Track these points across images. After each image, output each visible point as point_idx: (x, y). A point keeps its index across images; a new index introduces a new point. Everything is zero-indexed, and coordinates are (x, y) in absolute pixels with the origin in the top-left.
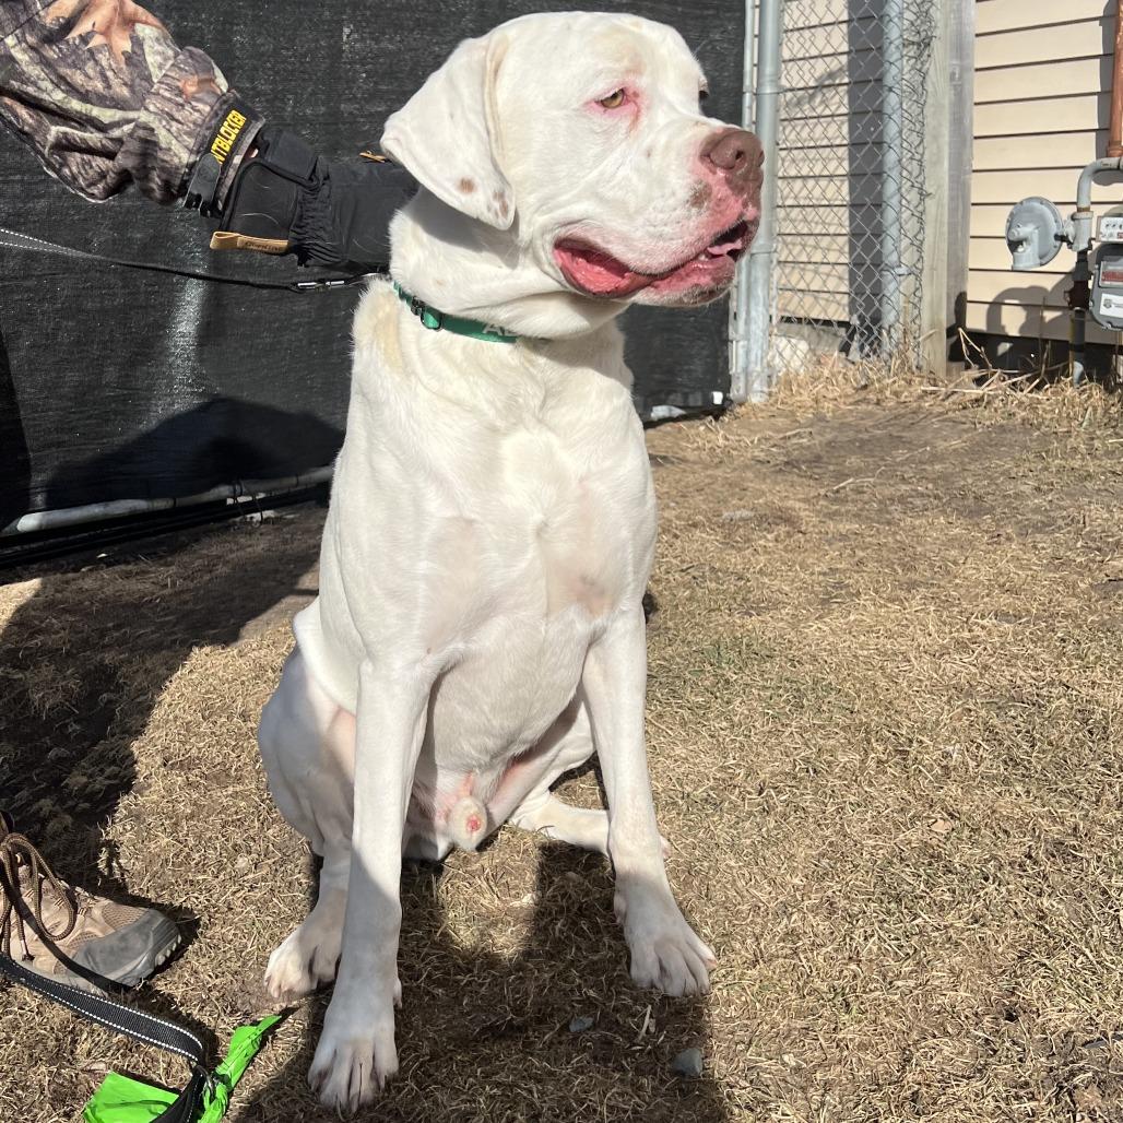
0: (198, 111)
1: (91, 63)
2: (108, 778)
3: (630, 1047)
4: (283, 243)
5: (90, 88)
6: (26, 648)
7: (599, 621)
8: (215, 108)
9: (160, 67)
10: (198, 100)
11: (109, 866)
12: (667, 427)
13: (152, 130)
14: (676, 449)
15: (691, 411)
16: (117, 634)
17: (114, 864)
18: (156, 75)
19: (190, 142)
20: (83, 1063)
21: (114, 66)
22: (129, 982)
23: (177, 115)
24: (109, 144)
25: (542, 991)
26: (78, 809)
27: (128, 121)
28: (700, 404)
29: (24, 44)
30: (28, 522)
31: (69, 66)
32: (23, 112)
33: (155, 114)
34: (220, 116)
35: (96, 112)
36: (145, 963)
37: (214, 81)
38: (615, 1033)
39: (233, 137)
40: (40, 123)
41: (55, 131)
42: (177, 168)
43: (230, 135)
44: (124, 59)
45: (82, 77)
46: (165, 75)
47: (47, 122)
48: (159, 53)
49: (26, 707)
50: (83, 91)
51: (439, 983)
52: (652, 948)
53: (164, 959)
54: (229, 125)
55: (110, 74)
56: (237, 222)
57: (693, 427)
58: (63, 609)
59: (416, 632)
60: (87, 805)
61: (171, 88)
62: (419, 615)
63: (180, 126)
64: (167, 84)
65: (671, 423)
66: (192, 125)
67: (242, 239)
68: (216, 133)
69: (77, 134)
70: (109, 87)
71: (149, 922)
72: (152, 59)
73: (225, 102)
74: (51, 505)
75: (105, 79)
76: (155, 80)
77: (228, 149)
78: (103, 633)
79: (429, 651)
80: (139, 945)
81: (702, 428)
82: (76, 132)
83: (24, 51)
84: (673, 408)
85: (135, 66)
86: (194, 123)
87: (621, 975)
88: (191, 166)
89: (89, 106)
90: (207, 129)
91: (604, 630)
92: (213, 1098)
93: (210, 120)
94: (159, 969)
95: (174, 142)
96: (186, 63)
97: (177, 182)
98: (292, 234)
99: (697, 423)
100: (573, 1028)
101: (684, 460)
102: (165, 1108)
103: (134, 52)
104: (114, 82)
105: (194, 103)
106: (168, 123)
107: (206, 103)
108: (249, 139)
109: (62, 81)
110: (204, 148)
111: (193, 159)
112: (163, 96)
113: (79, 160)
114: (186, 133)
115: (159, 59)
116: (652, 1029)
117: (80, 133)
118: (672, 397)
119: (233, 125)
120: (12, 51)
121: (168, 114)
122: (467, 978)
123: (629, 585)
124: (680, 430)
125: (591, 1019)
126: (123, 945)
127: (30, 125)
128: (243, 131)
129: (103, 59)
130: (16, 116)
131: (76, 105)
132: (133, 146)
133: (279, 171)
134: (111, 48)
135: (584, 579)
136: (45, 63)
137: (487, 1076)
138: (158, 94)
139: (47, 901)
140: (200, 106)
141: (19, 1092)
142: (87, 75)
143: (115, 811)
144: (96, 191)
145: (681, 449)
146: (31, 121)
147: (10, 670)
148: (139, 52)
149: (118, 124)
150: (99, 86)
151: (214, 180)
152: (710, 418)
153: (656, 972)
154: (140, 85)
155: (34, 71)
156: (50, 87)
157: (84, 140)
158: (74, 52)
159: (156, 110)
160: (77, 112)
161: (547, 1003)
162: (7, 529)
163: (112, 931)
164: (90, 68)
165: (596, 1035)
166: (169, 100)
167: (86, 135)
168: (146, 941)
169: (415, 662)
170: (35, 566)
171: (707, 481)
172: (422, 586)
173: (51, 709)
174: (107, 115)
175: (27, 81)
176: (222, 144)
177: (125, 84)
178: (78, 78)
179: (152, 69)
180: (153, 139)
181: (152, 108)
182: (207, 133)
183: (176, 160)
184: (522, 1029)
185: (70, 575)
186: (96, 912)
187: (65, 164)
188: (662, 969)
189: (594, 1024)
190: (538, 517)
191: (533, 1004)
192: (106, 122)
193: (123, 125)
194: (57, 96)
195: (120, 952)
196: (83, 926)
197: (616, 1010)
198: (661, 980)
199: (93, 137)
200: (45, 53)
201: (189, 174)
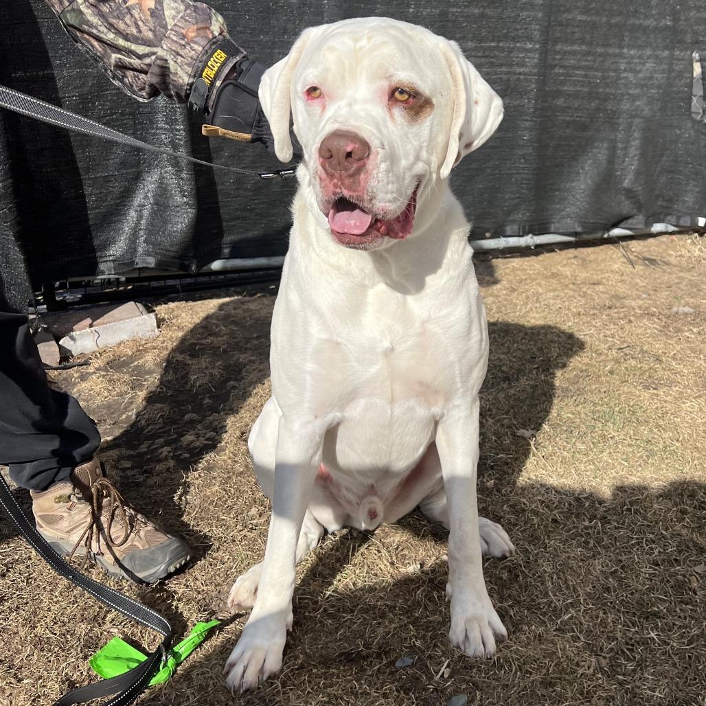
0: (194, 50)
1: (128, 16)
2: (207, 440)
3: (428, 684)
4: (249, 136)
5: (129, 32)
6: (202, 344)
7: (436, 410)
8: (206, 48)
9: (174, 18)
10: (196, 43)
11: (180, 499)
12: (664, 238)
13: (166, 60)
14: (664, 255)
15: (681, 229)
16: (256, 342)
17: (183, 498)
18: (170, 23)
19: (189, 70)
20: (107, 626)
21: (143, 18)
22: (151, 580)
23: (181, 52)
24: (144, 67)
25: (388, 635)
26: (182, 457)
27: (154, 54)
28: (688, 224)
29: (87, 3)
30: (216, 265)
31: (115, 17)
32: (96, 44)
33: (167, 51)
34: (209, 54)
35: (133, 47)
36: (163, 570)
37: (209, 28)
38: (422, 673)
39: (216, 69)
40: (106, 51)
41: (114, 57)
42: (181, 86)
43: (214, 67)
44: (149, 13)
45: (123, 25)
46: (175, 25)
47: (110, 51)
48: (173, 9)
49: (186, 383)
50: (124, 33)
51: (331, 616)
52: (463, 621)
53: (174, 569)
54: (214, 60)
55: (140, 23)
56: (217, 120)
57: (682, 239)
58: (233, 321)
59: (306, 405)
60: (187, 455)
61: (177, 33)
62: (308, 394)
63: (183, 59)
64: (176, 31)
65: (667, 236)
66: (190, 59)
67: (221, 131)
68: (205, 65)
69: (126, 60)
70: (140, 32)
71: (168, 545)
72: (168, 13)
73: (214, 43)
74: (233, 256)
75: (138, 27)
76: (169, 28)
77: (212, 76)
78: (248, 340)
79: (316, 417)
80: (160, 559)
81: (689, 241)
82: (126, 58)
83: (88, 7)
84: (669, 225)
85: (157, 17)
86: (191, 58)
87: (443, 634)
88: (191, 85)
89: (129, 43)
90: (200, 62)
91: (443, 416)
92: (165, 665)
93: (202, 57)
94: (170, 576)
95: (179, 69)
96: (189, 16)
97: (183, 94)
98: (254, 131)
99: (686, 237)
100: (398, 664)
101: (667, 264)
102: (137, 664)
103: (156, 8)
104: (143, 28)
105: (192, 45)
106: (175, 57)
107: (200, 45)
108: (226, 70)
109: (111, 27)
110: (198, 74)
111: (191, 81)
112: (172, 40)
113: (132, 75)
114: (186, 64)
115: (173, 12)
116: (446, 676)
117: (128, 59)
118: (669, 218)
119: (217, 60)
120: (81, 7)
121: (174, 51)
122: (349, 616)
123: (458, 389)
124: (672, 241)
125: (412, 660)
126: (151, 556)
127: (100, 53)
128: (223, 65)
129: (136, 13)
130: (92, 46)
131: (121, 42)
132: (155, 70)
133: (247, 90)
134: (141, 6)
135: (421, 383)
136: (102, 15)
137: (326, 686)
138: (169, 38)
139: (116, 521)
140: (196, 47)
141: (69, 636)
142: (126, 24)
143: (200, 462)
144: (144, 94)
145: (669, 255)
146: (100, 50)
147: (188, 358)
148: (159, 8)
149: (148, 55)
150: (135, 31)
151: (203, 96)
152: (696, 234)
153: (461, 638)
154: (159, 31)
155: (94, 20)
156: (105, 30)
157: (130, 63)
158: (118, 8)
159: (167, 49)
160: (123, 47)
161: (387, 644)
162: (205, 268)
163: (147, 547)
164: (128, 19)
165: (410, 671)
166: (176, 42)
167: (132, 61)
168: (165, 558)
169: (308, 423)
170: (233, 289)
171: (676, 281)
172: (308, 377)
173: (200, 386)
174: (141, 49)
175: (91, 26)
176: (209, 73)
177: (151, 30)
178: (121, 26)
179: (167, 19)
180: (168, 66)
181: (164, 47)
182: (201, 65)
183: (181, 81)
184: (365, 658)
185: (247, 298)
186: (142, 533)
187: (124, 76)
188: (466, 636)
189: (413, 663)
190: (387, 344)
191: (378, 643)
192: (141, 54)
193: (151, 55)
194: (110, 36)
195: (149, 562)
196: (133, 541)
197: (430, 657)
198: (464, 643)
199: (136, 62)
200: (101, 8)
201: (190, 89)
